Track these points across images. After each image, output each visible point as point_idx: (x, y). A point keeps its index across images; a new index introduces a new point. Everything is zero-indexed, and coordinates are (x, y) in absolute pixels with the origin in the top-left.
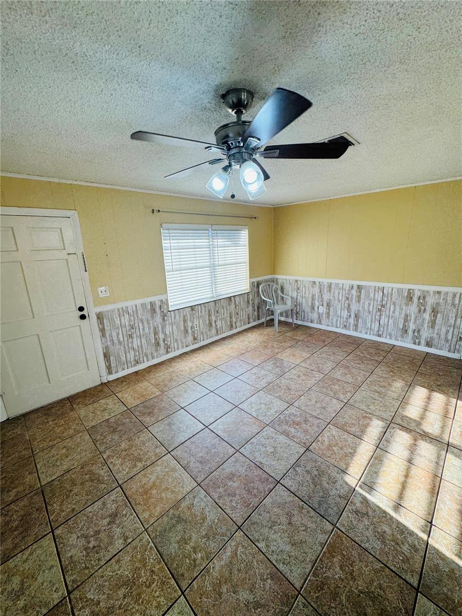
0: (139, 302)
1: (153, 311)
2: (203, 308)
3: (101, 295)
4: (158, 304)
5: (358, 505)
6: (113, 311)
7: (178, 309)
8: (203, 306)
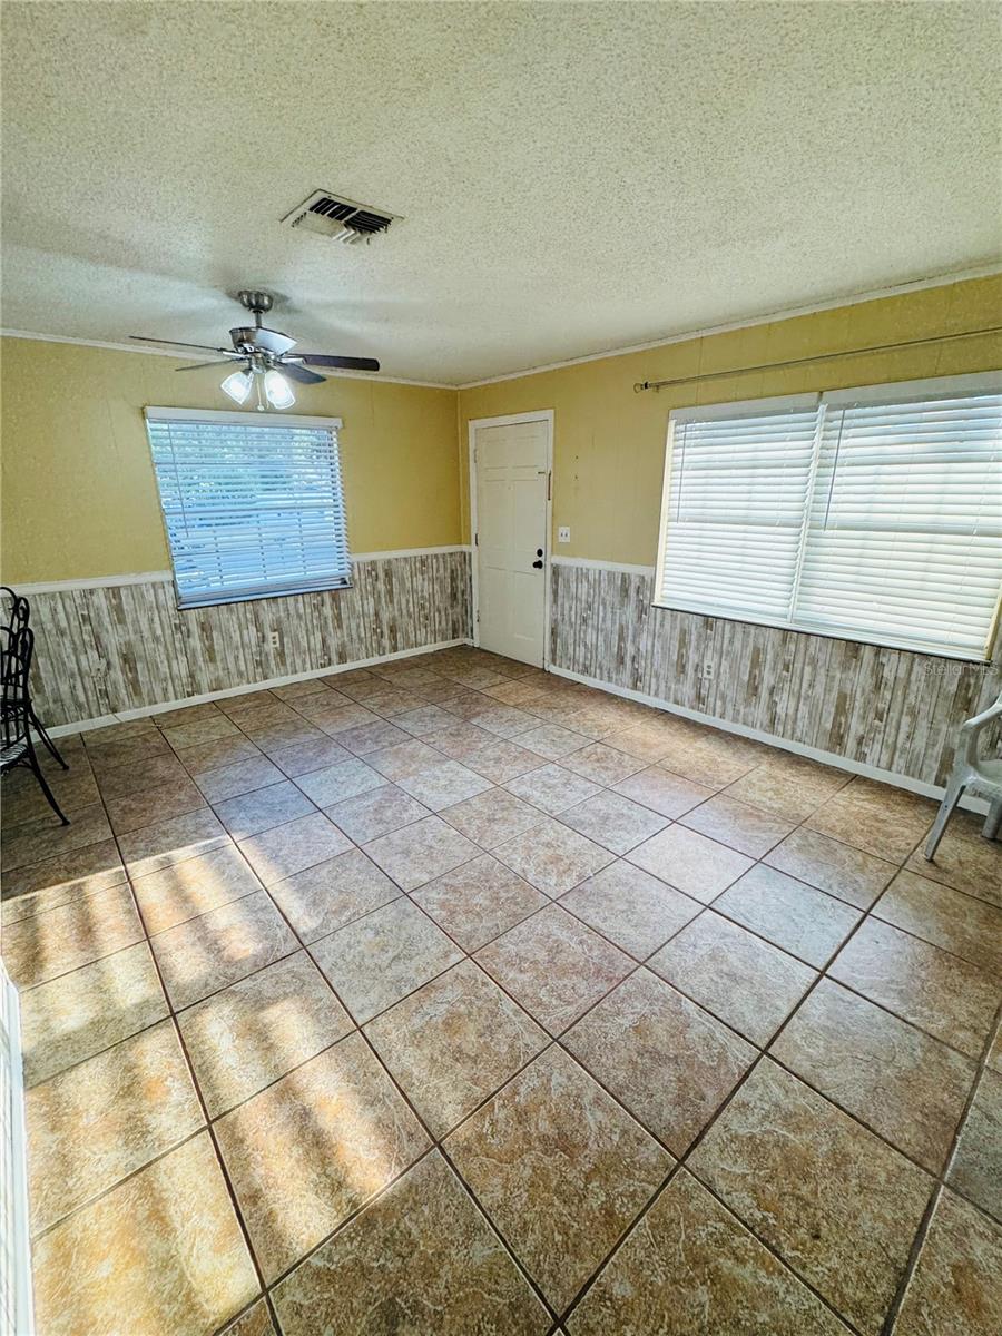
0: (606, 566)
1: (625, 591)
2: (739, 635)
3: (561, 540)
4: (635, 582)
5: (211, 829)
6: (570, 568)
7: (672, 610)
8: (739, 628)
